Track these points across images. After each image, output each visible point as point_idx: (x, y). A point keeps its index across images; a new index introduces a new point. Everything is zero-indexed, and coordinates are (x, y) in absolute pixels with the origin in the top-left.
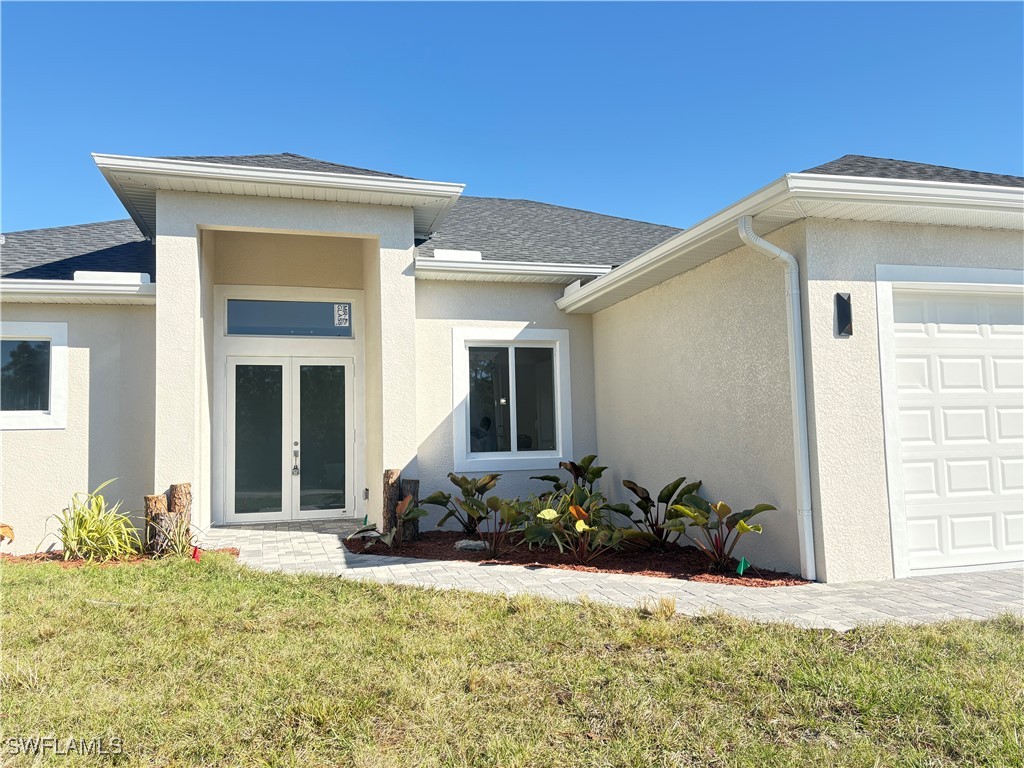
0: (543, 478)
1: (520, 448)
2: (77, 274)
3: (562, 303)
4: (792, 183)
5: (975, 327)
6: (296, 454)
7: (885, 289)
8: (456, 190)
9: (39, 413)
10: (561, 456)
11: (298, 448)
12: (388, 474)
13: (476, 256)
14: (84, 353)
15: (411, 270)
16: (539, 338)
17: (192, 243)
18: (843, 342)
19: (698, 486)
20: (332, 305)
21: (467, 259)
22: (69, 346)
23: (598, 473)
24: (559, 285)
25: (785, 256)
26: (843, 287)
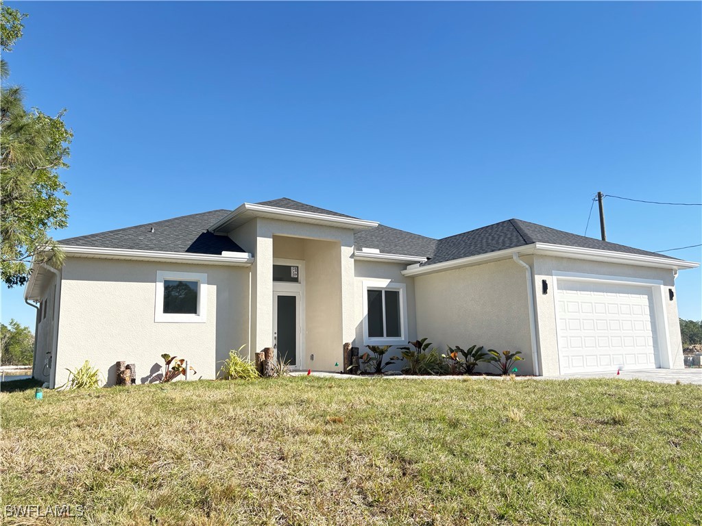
0: (402, 349)
1: (387, 336)
2: (223, 252)
3: (404, 272)
4: (537, 245)
5: (575, 292)
6: (275, 338)
7: (555, 278)
8: (375, 224)
9: (194, 315)
10: (403, 339)
11: (276, 335)
12: (346, 345)
13: (377, 251)
14: (214, 287)
15: (353, 256)
16: (395, 287)
17: (270, 241)
18: (544, 296)
19: (481, 348)
20: (291, 266)
21: (372, 252)
22: (208, 284)
23: (427, 346)
24: (406, 264)
25: (527, 266)
26: (544, 277)
